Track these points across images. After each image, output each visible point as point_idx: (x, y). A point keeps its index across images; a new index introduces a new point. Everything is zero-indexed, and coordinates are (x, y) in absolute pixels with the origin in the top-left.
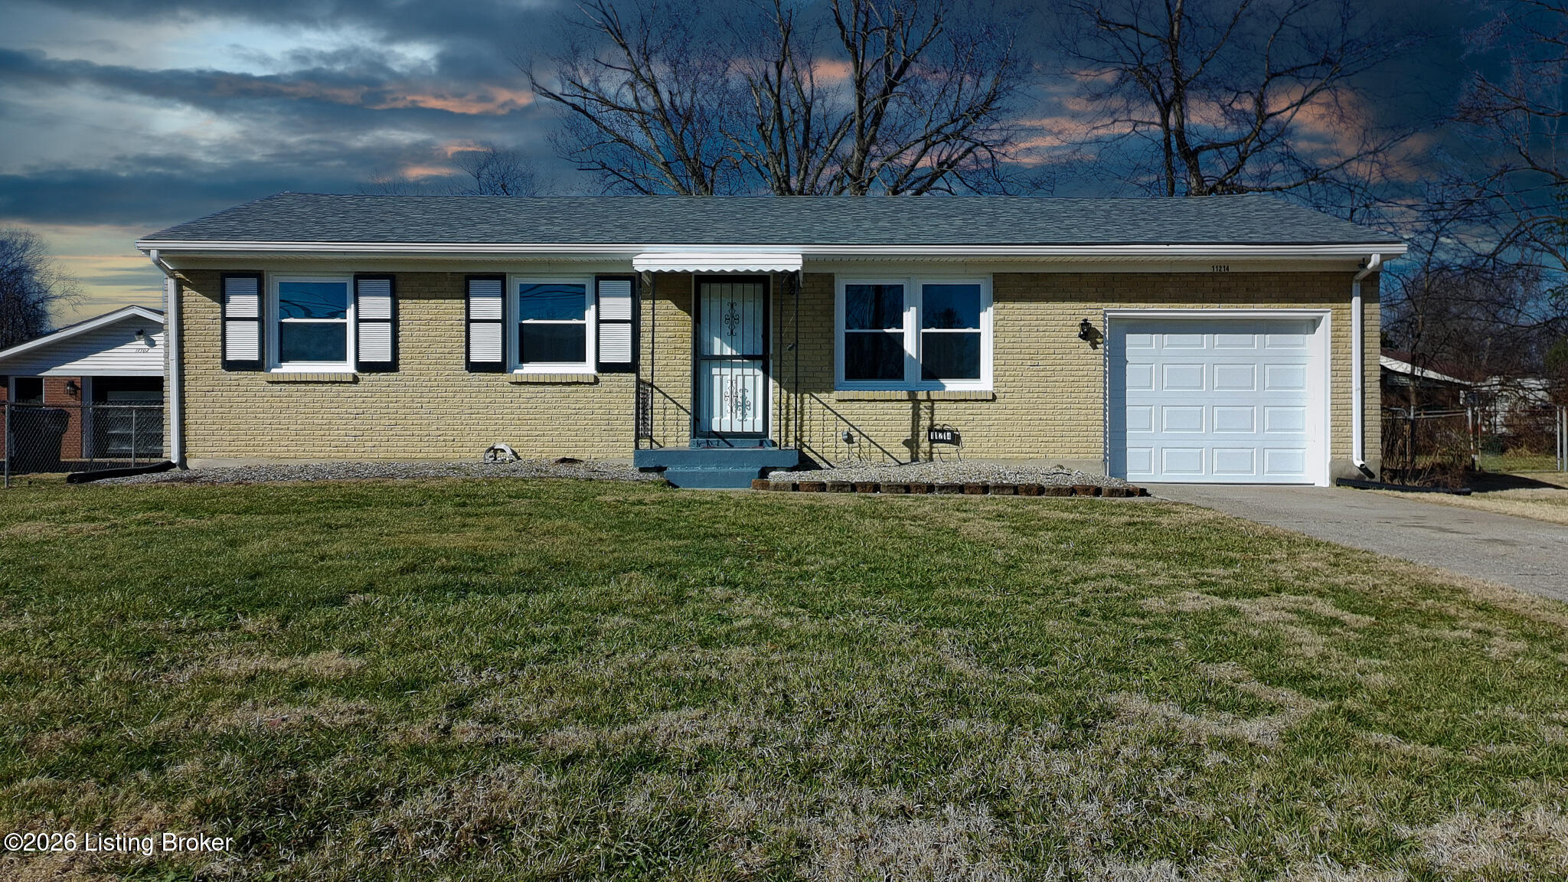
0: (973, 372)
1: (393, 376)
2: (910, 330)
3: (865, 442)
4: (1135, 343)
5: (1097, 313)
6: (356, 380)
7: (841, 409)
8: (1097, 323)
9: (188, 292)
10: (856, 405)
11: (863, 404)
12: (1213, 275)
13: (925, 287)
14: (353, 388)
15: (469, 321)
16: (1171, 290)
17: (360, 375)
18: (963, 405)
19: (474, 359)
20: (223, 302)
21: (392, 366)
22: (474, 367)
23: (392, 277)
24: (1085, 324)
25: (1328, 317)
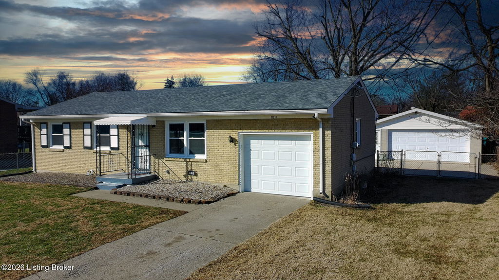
0: (203, 153)
1: (70, 150)
2: (185, 138)
3: (173, 174)
4: (254, 144)
5: (234, 134)
6: (64, 151)
7: (167, 163)
8: (235, 136)
9: (35, 127)
10: (170, 162)
11: (172, 162)
12: (272, 120)
13: (190, 124)
14: (63, 153)
15: (84, 135)
16: (259, 125)
17: (65, 150)
18: (198, 163)
19: (85, 146)
20: (41, 130)
21: (70, 147)
22: (86, 148)
23: (69, 123)
24: (231, 138)
25: (312, 135)
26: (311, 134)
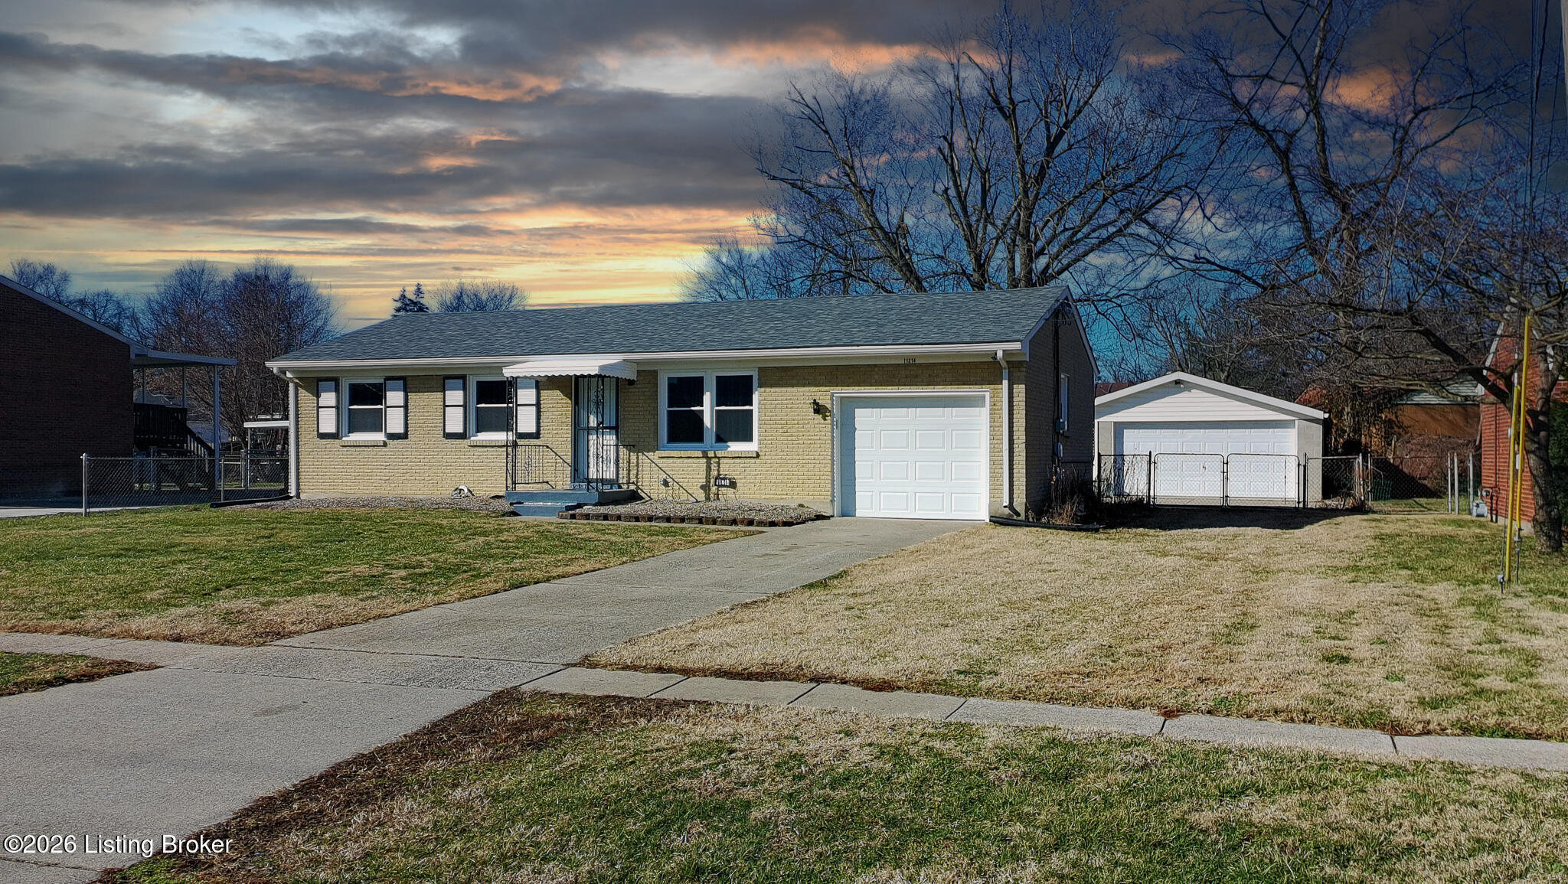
0: (749, 438)
1: (405, 442)
2: (708, 409)
3: (676, 487)
4: (862, 416)
5: (824, 395)
6: (385, 444)
7: (661, 463)
8: (825, 401)
9: (301, 390)
10: (671, 460)
11: (675, 460)
12: (905, 366)
13: (718, 378)
14: (384, 449)
15: (445, 406)
16: (876, 377)
17: (390, 442)
18: (738, 460)
19: (448, 431)
20: (318, 396)
21: (404, 436)
22: (449, 436)
23: (405, 380)
24: (815, 402)
25: (988, 395)
26: (986, 392)
